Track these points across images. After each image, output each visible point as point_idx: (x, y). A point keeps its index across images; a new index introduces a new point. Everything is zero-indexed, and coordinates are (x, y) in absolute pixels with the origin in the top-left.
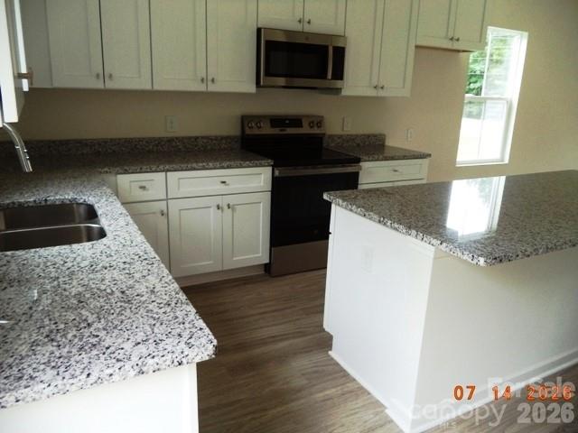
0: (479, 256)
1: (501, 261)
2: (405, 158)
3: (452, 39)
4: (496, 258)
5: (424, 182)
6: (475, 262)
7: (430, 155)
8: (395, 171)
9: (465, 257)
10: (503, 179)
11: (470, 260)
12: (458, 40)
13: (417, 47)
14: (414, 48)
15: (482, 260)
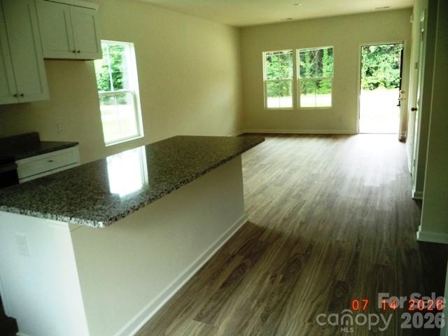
0: (98, 221)
1: (116, 220)
2: (56, 149)
3: (74, 52)
4: (111, 219)
5: (79, 164)
6: (96, 226)
7: (77, 143)
8: (50, 161)
9: (90, 225)
10: (144, 147)
11: (93, 226)
12: (79, 52)
13: (45, 59)
14: (43, 61)
15: (101, 224)
